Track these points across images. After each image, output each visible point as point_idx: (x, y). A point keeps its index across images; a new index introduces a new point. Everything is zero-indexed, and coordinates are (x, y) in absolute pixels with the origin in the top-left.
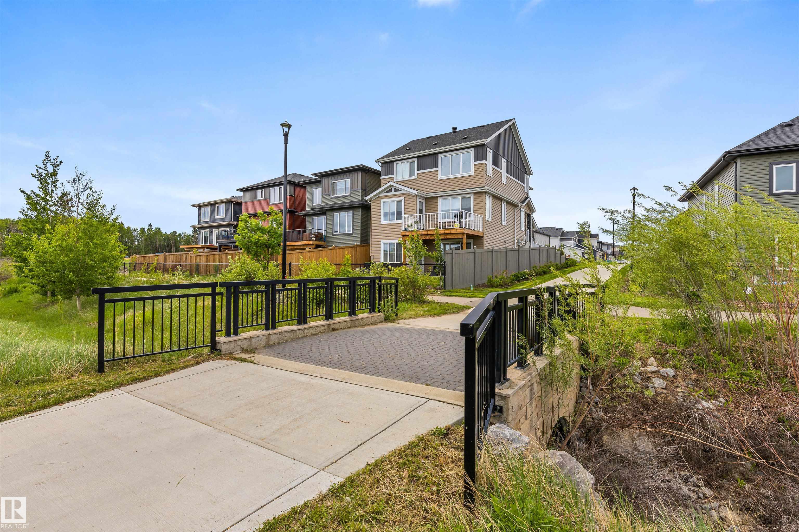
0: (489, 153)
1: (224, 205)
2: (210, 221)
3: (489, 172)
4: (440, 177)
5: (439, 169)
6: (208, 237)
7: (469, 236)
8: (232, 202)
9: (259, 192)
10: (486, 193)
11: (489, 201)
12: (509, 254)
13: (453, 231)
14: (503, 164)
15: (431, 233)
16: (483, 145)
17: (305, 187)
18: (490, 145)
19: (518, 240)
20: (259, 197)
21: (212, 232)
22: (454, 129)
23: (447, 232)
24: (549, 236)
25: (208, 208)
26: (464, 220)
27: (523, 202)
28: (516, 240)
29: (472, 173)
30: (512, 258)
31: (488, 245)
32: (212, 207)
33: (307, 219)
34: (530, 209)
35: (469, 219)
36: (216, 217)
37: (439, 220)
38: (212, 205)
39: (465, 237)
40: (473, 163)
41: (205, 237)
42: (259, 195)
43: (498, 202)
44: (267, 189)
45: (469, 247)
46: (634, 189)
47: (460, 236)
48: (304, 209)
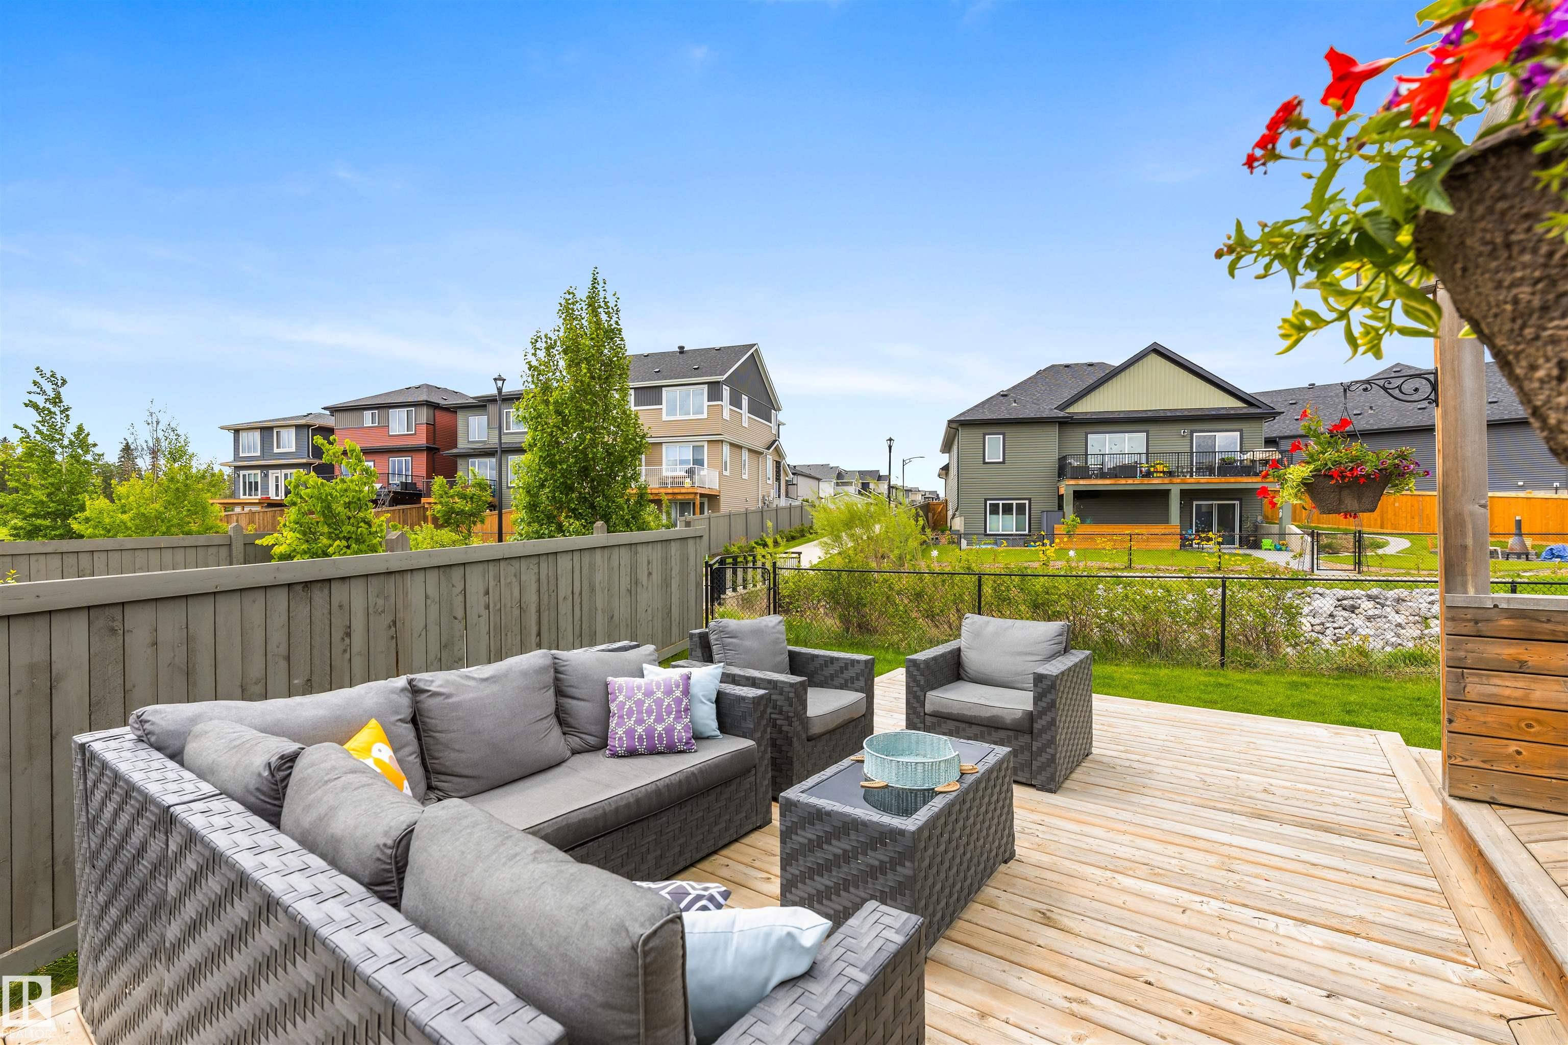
0: (726, 391)
1: (293, 430)
2: (263, 456)
3: (726, 415)
4: (665, 418)
5: (664, 406)
6: (256, 483)
7: (702, 495)
8: (309, 426)
9: (368, 414)
10: (722, 441)
11: (726, 449)
12: (750, 517)
13: (683, 491)
14: (743, 401)
15: (656, 491)
16: (718, 382)
17: (456, 412)
18: (726, 382)
19: (764, 497)
20: (368, 422)
21: (266, 476)
22: (681, 348)
23: (676, 491)
24: (819, 480)
25: (257, 434)
26: (696, 477)
27: (768, 448)
28: (761, 497)
29: (705, 416)
30: (754, 521)
31: (725, 506)
32: (266, 433)
33: (461, 463)
34: (779, 452)
35: (702, 473)
36: (276, 450)
37: (665, 474)
38: (267, 430)
39: (698, 497)
40: (706, 403)
41: (250, 483)
42: (368, 418)
43: (736, 450)
44: (383, 411)
45: (702, 512)
46: (890, 440)
47: (691, 497)
48: (455, 445)
